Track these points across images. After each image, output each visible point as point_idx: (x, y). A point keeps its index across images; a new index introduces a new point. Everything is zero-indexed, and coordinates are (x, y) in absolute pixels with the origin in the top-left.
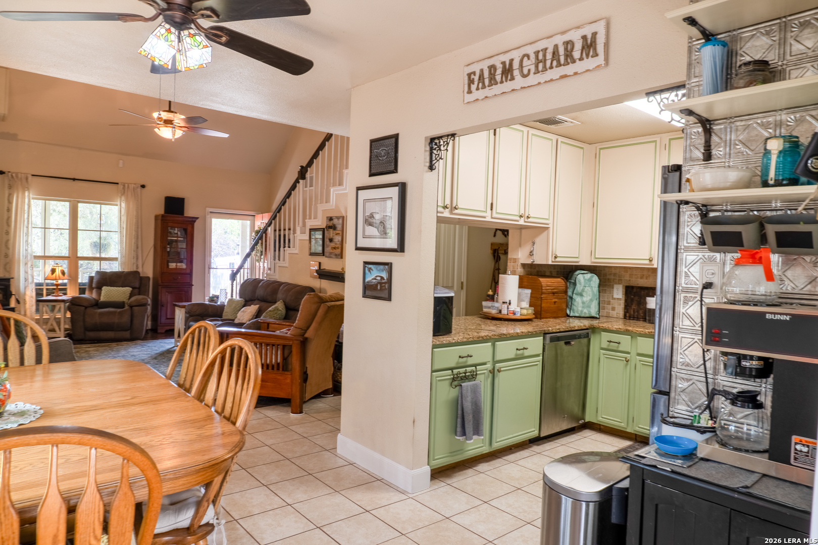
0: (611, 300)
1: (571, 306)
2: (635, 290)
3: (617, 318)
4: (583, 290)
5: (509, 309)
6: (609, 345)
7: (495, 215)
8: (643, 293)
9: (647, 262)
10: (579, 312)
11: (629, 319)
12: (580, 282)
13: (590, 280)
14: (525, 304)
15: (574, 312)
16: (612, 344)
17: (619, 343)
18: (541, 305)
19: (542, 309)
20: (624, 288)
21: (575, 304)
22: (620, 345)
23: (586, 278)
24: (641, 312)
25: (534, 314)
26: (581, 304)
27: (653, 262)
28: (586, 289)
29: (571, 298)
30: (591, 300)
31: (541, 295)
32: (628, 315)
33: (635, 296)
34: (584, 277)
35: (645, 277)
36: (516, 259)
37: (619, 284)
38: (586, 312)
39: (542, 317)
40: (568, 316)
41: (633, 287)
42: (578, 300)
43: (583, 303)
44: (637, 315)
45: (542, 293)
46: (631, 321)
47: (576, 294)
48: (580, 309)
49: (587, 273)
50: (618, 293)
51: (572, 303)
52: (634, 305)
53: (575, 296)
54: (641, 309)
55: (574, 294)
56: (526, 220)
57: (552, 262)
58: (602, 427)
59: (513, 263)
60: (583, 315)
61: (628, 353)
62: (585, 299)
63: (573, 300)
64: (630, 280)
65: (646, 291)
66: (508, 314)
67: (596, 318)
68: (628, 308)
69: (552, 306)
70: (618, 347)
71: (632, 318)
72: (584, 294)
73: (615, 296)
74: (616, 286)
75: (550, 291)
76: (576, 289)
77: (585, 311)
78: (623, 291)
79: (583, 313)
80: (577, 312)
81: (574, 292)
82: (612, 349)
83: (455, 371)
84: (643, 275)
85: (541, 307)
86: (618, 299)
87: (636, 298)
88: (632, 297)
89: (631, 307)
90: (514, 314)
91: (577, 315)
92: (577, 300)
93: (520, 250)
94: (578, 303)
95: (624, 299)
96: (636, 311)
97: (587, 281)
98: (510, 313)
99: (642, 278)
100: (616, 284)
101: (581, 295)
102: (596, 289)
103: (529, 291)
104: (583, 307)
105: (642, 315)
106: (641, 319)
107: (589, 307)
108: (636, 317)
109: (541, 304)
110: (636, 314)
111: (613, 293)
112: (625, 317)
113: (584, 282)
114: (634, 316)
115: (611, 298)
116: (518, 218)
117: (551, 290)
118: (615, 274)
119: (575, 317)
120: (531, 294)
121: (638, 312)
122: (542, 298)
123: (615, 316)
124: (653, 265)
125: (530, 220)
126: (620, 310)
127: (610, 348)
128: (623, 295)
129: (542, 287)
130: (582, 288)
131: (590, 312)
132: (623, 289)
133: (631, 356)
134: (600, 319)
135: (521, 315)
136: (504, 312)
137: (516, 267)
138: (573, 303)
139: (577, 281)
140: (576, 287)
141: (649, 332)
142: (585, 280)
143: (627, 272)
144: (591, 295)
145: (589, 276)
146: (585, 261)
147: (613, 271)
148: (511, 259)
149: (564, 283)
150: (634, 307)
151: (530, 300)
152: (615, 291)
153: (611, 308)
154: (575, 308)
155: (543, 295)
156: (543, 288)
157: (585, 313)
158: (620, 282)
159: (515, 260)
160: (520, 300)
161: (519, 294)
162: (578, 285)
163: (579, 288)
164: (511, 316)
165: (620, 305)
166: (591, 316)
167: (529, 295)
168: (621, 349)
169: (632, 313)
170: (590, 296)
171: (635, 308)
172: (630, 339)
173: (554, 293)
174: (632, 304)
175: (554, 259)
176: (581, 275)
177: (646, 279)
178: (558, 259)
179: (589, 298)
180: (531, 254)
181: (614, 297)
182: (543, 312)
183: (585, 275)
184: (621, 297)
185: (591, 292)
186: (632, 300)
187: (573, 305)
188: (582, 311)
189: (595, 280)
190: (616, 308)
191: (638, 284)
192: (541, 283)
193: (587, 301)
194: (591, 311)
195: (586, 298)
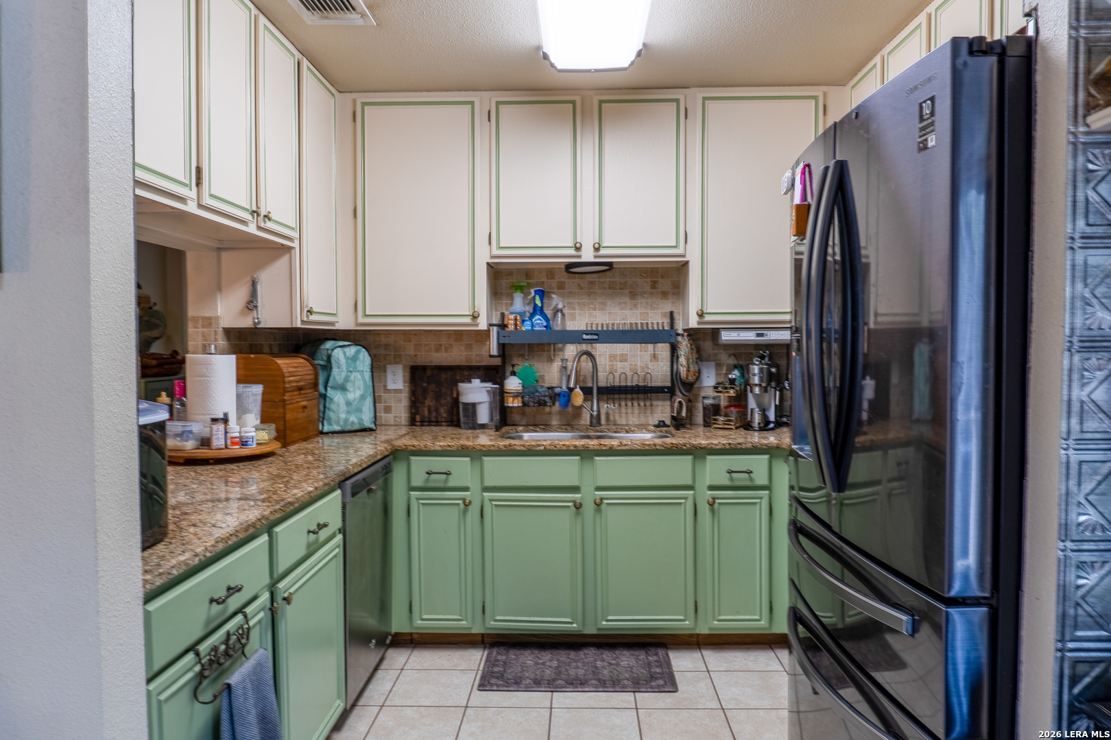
0: (383, 394)
1: (324, 413)
2: (429, 373)
3: (397, 425)
4: (347, 379)
5: (229, 435)
6: (427, 481)
7: (207, 201)
8: (443, 376)
9: (468, 320)
10: (342, 423)
11: (422, 425)
12: (338, 363)
13: (354, 358)
14: (253, 419)
15: (330, 424)
16: (433, 476)
17: (448, 474)
18: (284, 417)
19: (287, 425)
20: (408, 370)
21: (333, 407)
22: (450, 477)
23: (348, 354)
24: (442, 410)
25: (276, 439)
26: (343, 407)
27: (479, 320)
28: (352, 377)
29: (324, 397)
30: (363, 397)
31: (284, 395)
32: (418, 418)
33: (429, 383)
34: (345, 353)
35: (443, 348)
36: (209, 318)
37: (396, 363)
38: (354, 421)
39: (288, 441)
40: (322, 433)
41: (424, 368)
42: (336, 397)
43: (348, 404)
44: (436, 417)
45: (285, 391)
46: (427, 429)
47: (333, 388)
48: (343, 416)
49: (349, 345)
50: (397, 380)
51: (325, 407)
52: (429, 399)
53: (330, 392)
54: (442, 406)
55: (329, 389)
56: (262, 225)
57: (303, 322)
58: (415, 636)
59: (203, 326)
60: (348, 428)
61: (466, 489)
62: (351, 396)
63: (328, 399)
64: (416, 355)
65: (450, 373)
66: (226, 447)
67: (371, 430)
68: (418, 405)
69: (301, 415)
70: (446, 481)
71: (426, 424)
72: (348, 387)
73: (390, 386)
74: (390, 368)
75: (294, 384)
76: (331, 378)
77: (353, 418)
78: (404, 376)
79: (349, 423)
80: (338, 423)
81: (330, 384)
82: (436, 486)
83: (204, 648)
84: (441, 345)
85: (285, 421)
86: (396, 391)
87: (433, 387)
88: (425, 384)
89: (423, 403)
90: (244, 443)
91: (337, 428)
92: (336, 399)
93: (219, 297)
94: (338, 405)
95: (407, 389)
96: (433, 409)
97: (350, 361)
98: (233, 444)
99: (437, 350)
100: (391, 364)
101: (342, 388)
102: (368, 375)
103: (258, 389)
104: (348, 412)
105: (445, 415)
106: (444, 423)
107: (359, 410)
108: (434, 419)
109: (285, 413)
110: (434, 414)
111: (386, 382)
112: (412, 422)
113: (347, 362)
114: (429, 418)
115: (382, 391)
116: (246, 216)
117: (297, 382)
118: (387, 346)
119: (334, 433)
120: (264, 394)
121: (437, 410)
122: (285, 400)
123: (392, 423)
124: (477, 325)
125: (269, 225)
126: (400, 409)
127: (430, 485)
128: (404, 382)
129: (283, 377)
130: (344, 374)
131: (362, 420)
132: (404, 371)
133: (471, 494)
134: (377, 432)
135: (258, 444)
136: (218, 441)
137: (212, 338)
138: (327, 405)
139: (333, 361)
140: (332, 374)
141: (505, 446)
142: (347, 358)
143: (410, 342)
144: (362, 387)
145: (352, 350)
146: (344, 322)
147: (383, 340)
148: (196, 319)
149: (311, 368)
150: (429, 402)
151: (262, 407)
152: (390, 376)
153: (382, 407)
154: (332, 415)
155: (287, 394)
156: (286, 379)
157: (353, 423)
158: (397, 360)
159: (209, 322)
160: (242, 409)
161: (239, 397)
162: (335, 371)
163: (338, 375)
164: (237, 451)
165: (400, 401)
166: (363, 427)
167: (259, 398)
168: (451, 484)
169: (426, 414)
170: (359, 389)
171: (430, 404)
172: (469, 463)
173: (300, 389)
174: (425, 398)
175: (307, 316)
176: (339, 349)
177: (446, 351)
178: (313, 318)
179: (358, 393)
180: (251, 304)
181: (389, 388)
182: (288, 432)
183: (347, 349)
184: (401, 387)
185: (361, 382)
186: (425, 391)
187: (327, 410)
188: (346, 420)
189: (365, 359)
190: (393, 409)
191: (431, 362)
192: (279, 369)
193: (355, 400)
194: (364, 418)
195: (354, 394)
